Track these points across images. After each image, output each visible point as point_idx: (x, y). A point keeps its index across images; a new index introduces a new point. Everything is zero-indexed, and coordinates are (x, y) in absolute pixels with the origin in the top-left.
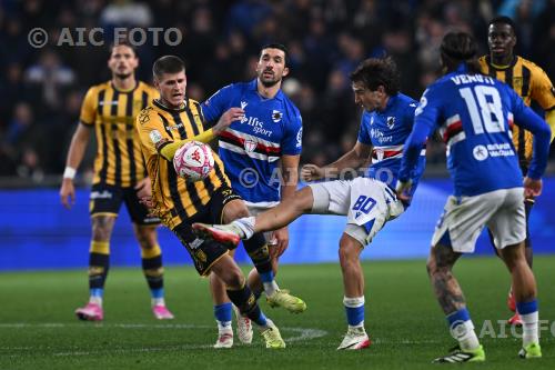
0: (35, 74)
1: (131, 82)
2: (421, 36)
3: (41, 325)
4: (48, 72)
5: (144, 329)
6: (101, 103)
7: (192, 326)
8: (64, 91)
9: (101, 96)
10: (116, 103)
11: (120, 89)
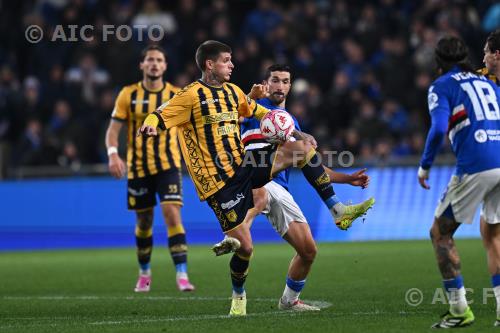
0: (75, 75)
1: (159, 84)
2: (415, 41)
3: (78, 298)
4: (86, 73)
5: (170, 302)
6: (134, 102)
7: (212, 298)
8: (100, 90)
9: (134, 96)
10: (147, 102)
11: (150, 90)
